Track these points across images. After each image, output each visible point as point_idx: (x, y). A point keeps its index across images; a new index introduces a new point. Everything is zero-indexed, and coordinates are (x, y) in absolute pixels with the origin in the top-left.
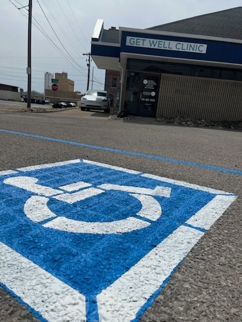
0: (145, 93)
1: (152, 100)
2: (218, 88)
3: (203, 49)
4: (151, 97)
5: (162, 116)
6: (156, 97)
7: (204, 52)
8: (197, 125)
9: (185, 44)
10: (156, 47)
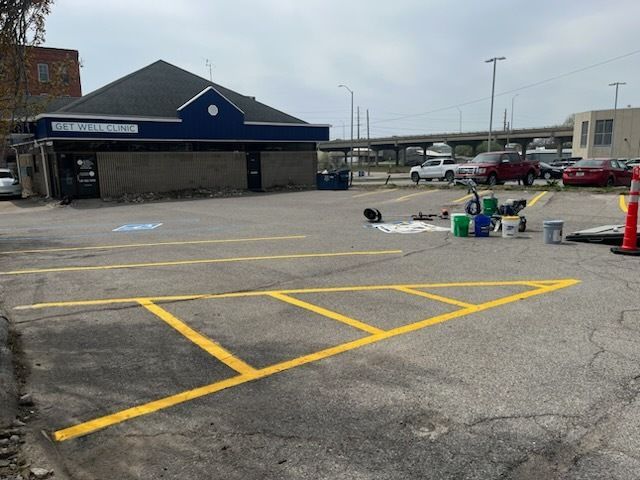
0: (82, 174)
1: (92, 180)
2: (158, 164)
3: (135, 129)
4: (89, 177)
5: (107, 196)
6: (96, 176)
7: (136, 131)
8: (147, 200)
9: (116, 126)
10: (87, 130)
